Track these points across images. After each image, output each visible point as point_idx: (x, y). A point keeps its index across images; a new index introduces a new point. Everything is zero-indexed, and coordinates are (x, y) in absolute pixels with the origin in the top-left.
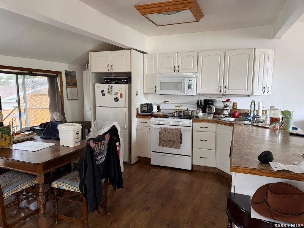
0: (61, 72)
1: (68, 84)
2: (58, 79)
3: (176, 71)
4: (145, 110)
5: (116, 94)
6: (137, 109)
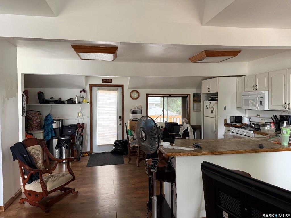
0: (190, 94)
1: (195, 101)
2: (188, 98)
3: (255, 90)
4: (232, 121)
5: (212, 108)
6: (225, 119)
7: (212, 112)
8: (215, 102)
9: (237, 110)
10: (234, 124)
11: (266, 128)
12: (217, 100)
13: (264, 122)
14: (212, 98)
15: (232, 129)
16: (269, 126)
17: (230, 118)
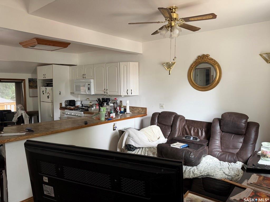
0: (25, 79)
1: (30, 87)
2: (23, 84)
3: (84, 78)
4: (66, 105)
5: (48, 93)
6: (60, 103)
7: (48, 97)
8: (50, 88)
9: (71, 95)
10: (68, 107)
11: (93, 109)
12: (52, 86)
13: (91, 104)
14: (48, 84)
15: (67, 112)
16: (94, 107)
17: (65, 102)
